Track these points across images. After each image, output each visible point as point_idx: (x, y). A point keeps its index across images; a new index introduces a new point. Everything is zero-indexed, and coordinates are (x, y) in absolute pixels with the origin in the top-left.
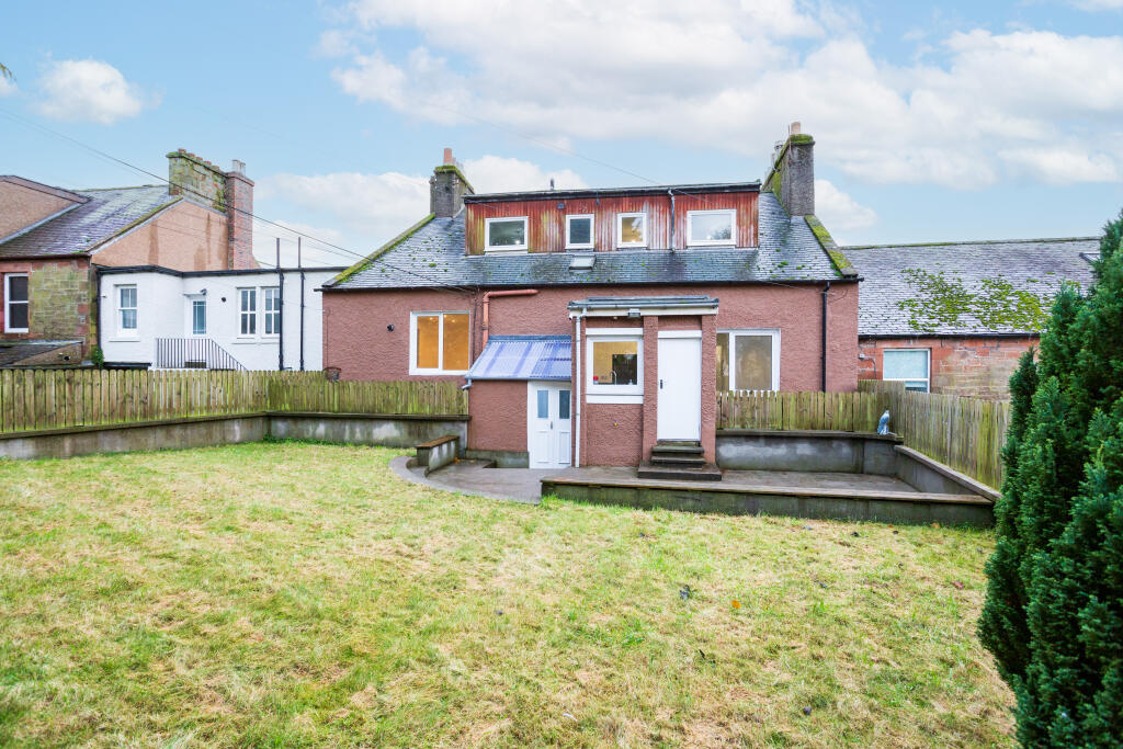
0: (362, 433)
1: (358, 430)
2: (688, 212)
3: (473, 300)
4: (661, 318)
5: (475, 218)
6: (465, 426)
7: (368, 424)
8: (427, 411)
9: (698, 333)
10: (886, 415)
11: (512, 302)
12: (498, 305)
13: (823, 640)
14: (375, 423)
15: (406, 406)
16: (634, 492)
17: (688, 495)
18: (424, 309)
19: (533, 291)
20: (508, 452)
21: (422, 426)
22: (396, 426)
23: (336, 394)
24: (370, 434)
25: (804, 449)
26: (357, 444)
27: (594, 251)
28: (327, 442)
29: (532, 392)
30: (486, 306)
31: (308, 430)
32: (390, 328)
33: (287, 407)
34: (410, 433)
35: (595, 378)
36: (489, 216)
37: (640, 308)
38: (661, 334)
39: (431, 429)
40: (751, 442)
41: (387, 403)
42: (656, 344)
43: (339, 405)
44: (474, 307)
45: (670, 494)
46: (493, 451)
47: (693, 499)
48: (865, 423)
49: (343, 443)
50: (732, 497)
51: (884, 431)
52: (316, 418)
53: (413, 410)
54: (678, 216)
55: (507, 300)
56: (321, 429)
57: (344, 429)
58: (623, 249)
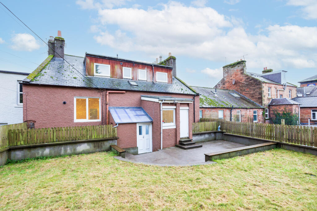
0: (71, 149)
1: (68, 149)
2: (157, 72)
3: (101, 93)
5: (90, 62)
6: (116, 141)
7: (74, 146)
8: (101, 137)
10: (219, 126)
11: (117, 95)
12: (111, 95)
14: (78, 144)
15: (92, 136)
18: (80, 96)
19: (125, 92)
20: (131, 148)
21: (100, 143)
22: (88, 144)
23: (55, 134)
24: (75, 150)
25: (207, 136)
26: (70, 155)
27: (132, 80)
28: (52, 157)
29: (138, 126)
30: (108, 96)
31: (38, 153)
32: (64, 103)
33: (22, 143)
34: (94, 147)
35: (163, 121)
36: (96, 62)
38: (181, 108)
39: (104, 144)
41: (83, 136)
42: (179, 111)
43: (57, 138)
44: (102, 96)
46: (126, 148)
49: (60, 156)
51: (219, 130)
52: (43, 146)
53: (94, 137)
54: (154, 73)
55: (115, 94)
56: (47, 151)
57: (61, 149)
58: (140, 80)
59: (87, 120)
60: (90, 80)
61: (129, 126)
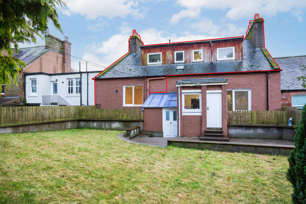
0: (108, 125)
1: (107, 125)
2: (217, 49)
3: (144, 81)
4: (207, 86)
5: (144, 54)
6: (142, 123)
7: (110, 123)
8: (129, 118)
9: (220, 91)
10: (291, 119)
11: (157, 81)
12: (152, 82)
13: (257, 189)
14: (113, 122)
15: (122, 117)
16: (198, 144)
17: (216, 145)
18: (128, 85)
19: (164, 78)
20: (156, 132)
21: (128, 123)
22: (119, 123)
23: (100, 113)
24: (111, 126)
25: (260, 131)
26: (107, 129)
27: (185, 63)
28: (97, 128)
29: (164, 112)
30: (148, 83)
31: (91, 125)
32: (117, 91)
33: (84, 117)
34: (124, 126)
35: (185, 107)
36: (148, 53)
37: (200, 83)
38: (208, 92)
39: (131, 124)
40: (240, 129)
42: (206, 95)
43: (101, 117)
44: (144, 84)
45: (210, 145)
46: (151, 132)
47: (218, 147)
48: (283, 122)
49: (102, 129)
50: (231, 146)
51: (290, 125)
52: (93, 121)
53: (125, 118)
54: (214, 50)
55: (155, 81)
56: (95, 124)
57: (103, 124)
58: (194, 62)
59: (133, 105)
60: (145, 70)
61: (155, 111)
